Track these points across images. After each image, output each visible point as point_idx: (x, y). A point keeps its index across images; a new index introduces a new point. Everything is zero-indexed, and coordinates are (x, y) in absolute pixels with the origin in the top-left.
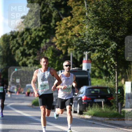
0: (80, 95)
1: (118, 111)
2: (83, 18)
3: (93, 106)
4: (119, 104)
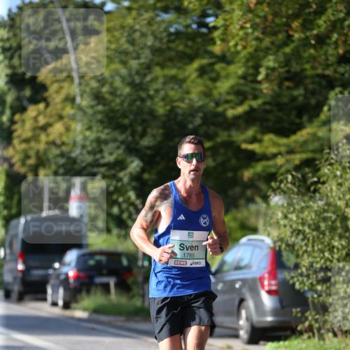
2: (72, 108)
3: (92, 292)
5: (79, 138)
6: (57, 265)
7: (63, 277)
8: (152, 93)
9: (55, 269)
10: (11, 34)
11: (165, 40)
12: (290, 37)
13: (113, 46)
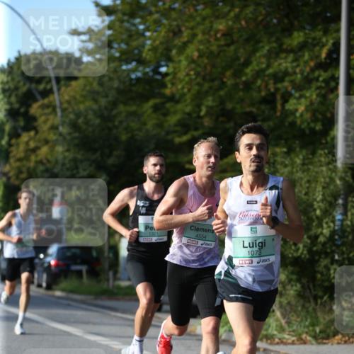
0: (48, 259)
1: (108, 285)
2: (55, 134)
3: (69, 277)
4: (111, 274)
5: (60, 157)
6: (42, 256)
7: (46, 265)
8: (116, 123)
9: (40, 259)
10: (10, 78)
11: (127, 83)
12: (223, 83)
13: (88, 88)
